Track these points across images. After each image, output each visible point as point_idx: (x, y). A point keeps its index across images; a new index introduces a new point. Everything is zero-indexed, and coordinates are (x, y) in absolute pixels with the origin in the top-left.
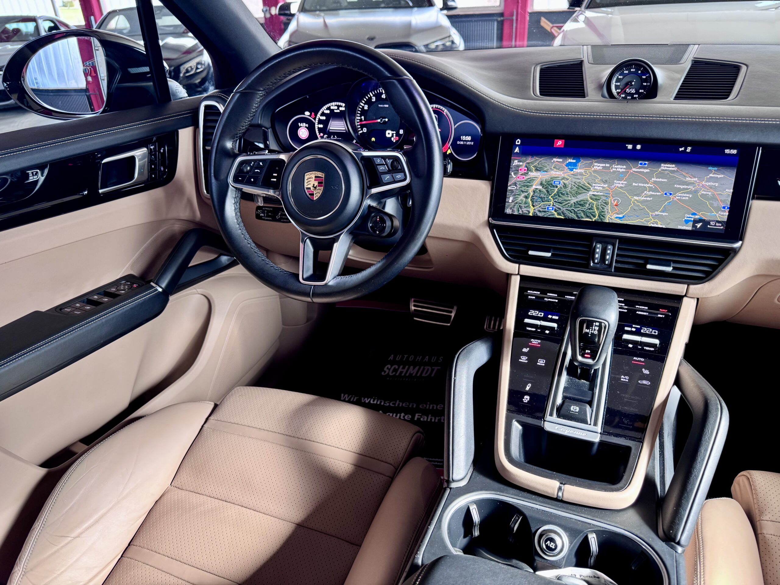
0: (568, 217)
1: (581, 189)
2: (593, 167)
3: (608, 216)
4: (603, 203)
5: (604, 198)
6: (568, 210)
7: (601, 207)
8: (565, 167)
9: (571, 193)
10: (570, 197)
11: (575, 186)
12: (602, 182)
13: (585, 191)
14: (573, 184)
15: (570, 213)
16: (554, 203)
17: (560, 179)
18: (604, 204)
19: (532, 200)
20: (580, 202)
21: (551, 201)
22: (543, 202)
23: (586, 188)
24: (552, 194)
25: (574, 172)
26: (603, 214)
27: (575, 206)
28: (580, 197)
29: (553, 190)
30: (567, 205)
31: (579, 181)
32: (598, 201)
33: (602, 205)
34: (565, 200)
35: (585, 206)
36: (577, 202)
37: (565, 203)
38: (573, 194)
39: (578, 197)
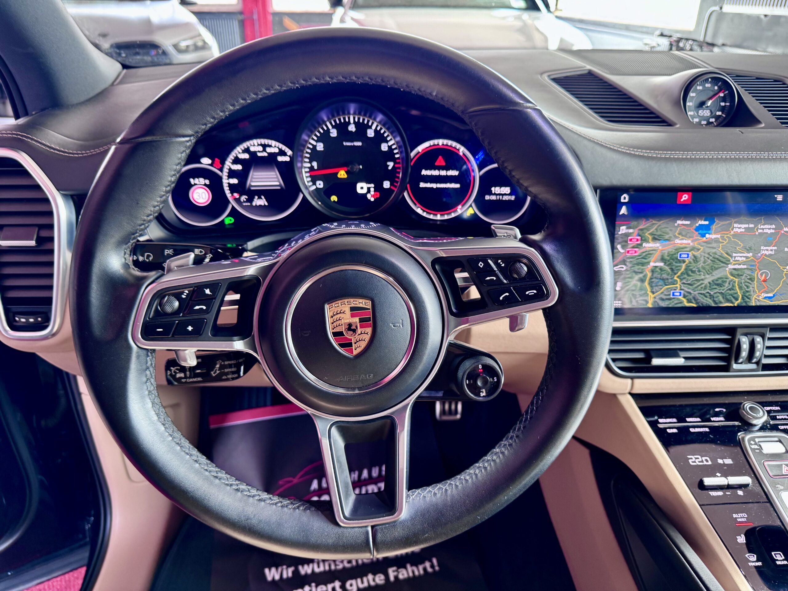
0: (702, 304)
1: (718, 261)
2: (732, 229)
3: (755, 296)
4: (748, 279)
5: (749, 273)
6: (701, 294)
7: (745, 285)
8: (694, 231)
9: (704, 268)
10: (704, 275)
11: (708, 258)
12: (745, 250)
13: (723, 265)
14: (707, 256)
15: (704, 297)
16: (682, 285)
17: (688, 249)
18: (748, 281)
19: (651, 283)
20: (717, 280)
21: (677, 284)
22: (666, 285)
23: (724, 260)
24: (677, 273)
25: (707, 238)
26: (747, 294)
27: (710, 287)
28: (716, 274)
29: (680, 266)
30: (700, 287)
31: (714, 251)
32: (741, 277)
33: (746, 282)
34: (697, 280)
35: (724, 286)
36: (713, 281)
37: (696, 284)
38: (707, 270)
39: (714, 274)
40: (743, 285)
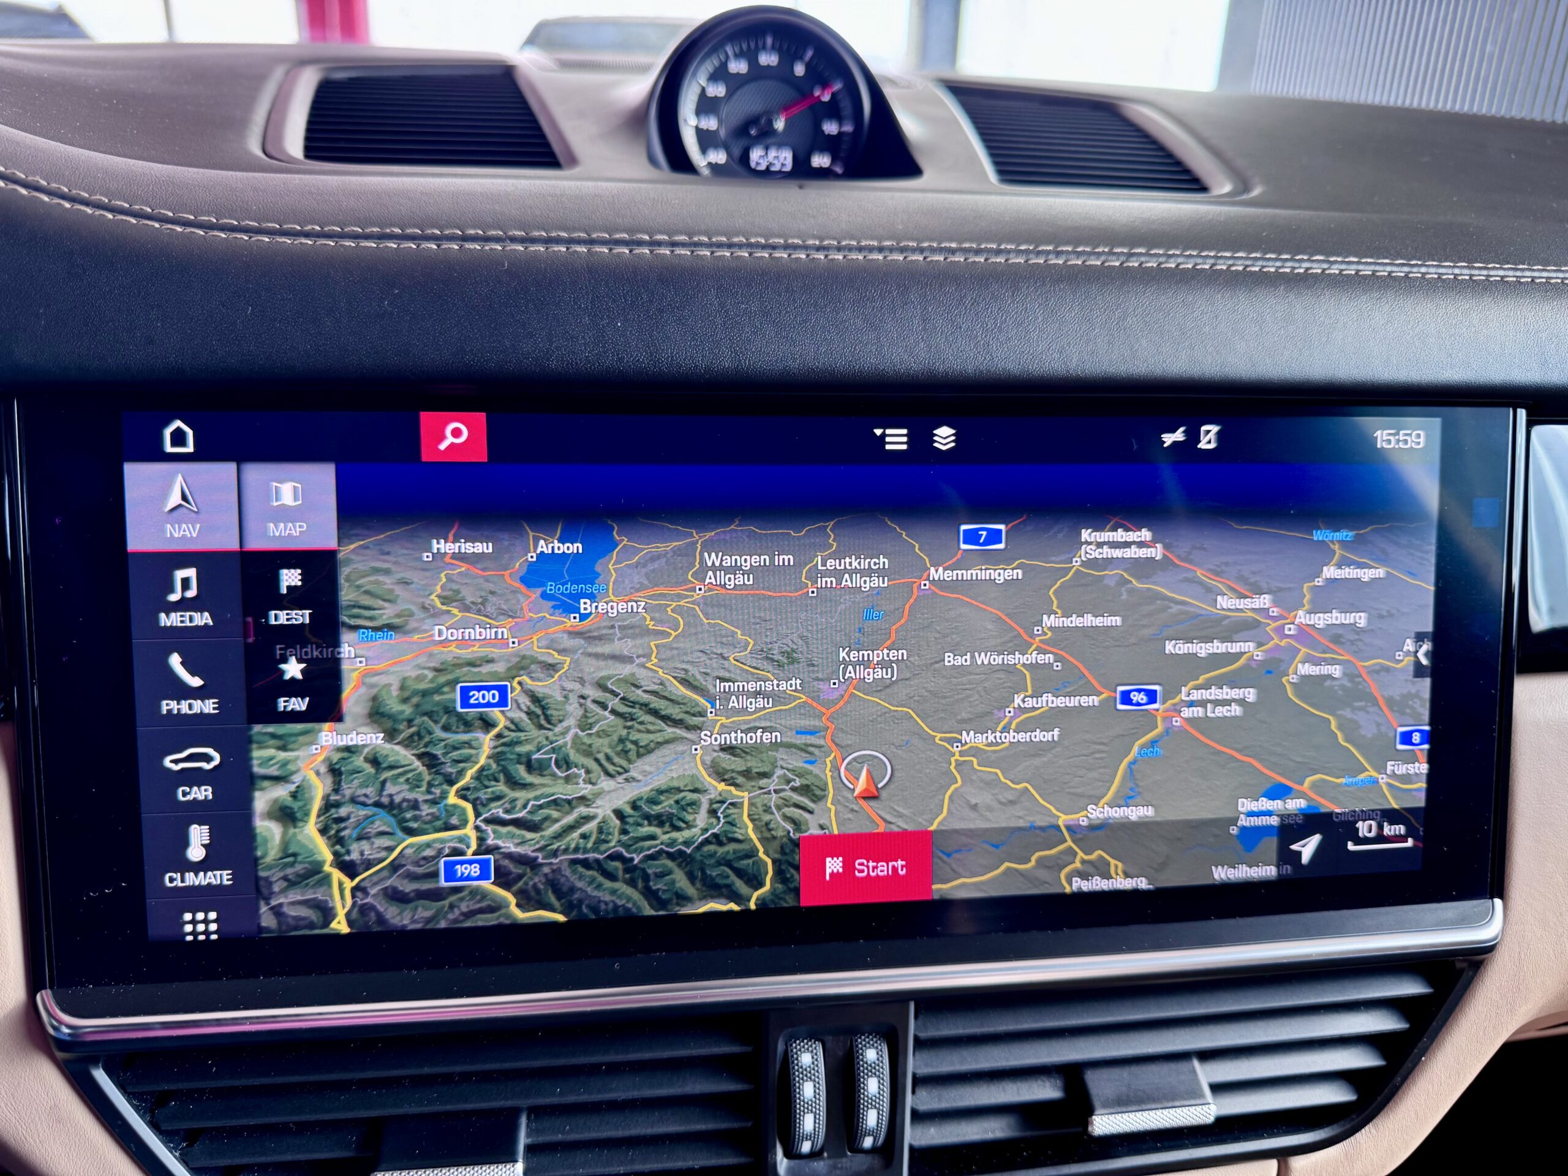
0: (595, 909)
1: (648, 718)
2: (701, 576)
4: (795, 789)
5: (795, 762)
6: (585, 864)
7: (787, 818)
8: (522, 587)
9: (588, 752)
10: (588, 781)
11: (604, 706)
12: (766, 665)
13: (670, 731)
14: (593, 693)
15: (600, 879)
16: (489, 829)
17: (500, 667)
18: (797, 798)
19: (332, 829)
20: (652, 801)
21: (464, 823)
22: (411, 832)
23: (675, 712)
24: (461, 773)
25: (584, 618)
27: (624, 832)
28: (645, 773)
29: (468, 744)
30: (576, 835)
31: (626, 670)
32: (763, 782)
33: (787, 802)
34: (555, 803)
35: (689, 826)
36: (634, 806)
37: (557, 821)
38: (601, 756)
39: (633, 773)
40: (778, 817)
